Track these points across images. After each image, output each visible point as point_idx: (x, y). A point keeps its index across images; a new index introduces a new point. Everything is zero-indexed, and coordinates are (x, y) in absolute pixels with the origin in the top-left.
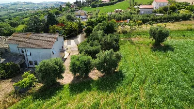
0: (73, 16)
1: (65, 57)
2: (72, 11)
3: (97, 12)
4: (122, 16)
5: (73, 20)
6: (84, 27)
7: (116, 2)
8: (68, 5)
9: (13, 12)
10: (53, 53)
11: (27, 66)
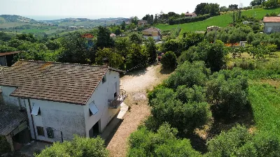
0: (140, 36)
1: (120, 117)
2: (139, 30)
3: (177, 30)
4: (230, 36)
5: (140, 42)
6: (160, 54)
7: (208, 17)
8: (134, 21)
9: (63, 31)
10: (91, 113)
11: (33, 137)
